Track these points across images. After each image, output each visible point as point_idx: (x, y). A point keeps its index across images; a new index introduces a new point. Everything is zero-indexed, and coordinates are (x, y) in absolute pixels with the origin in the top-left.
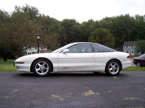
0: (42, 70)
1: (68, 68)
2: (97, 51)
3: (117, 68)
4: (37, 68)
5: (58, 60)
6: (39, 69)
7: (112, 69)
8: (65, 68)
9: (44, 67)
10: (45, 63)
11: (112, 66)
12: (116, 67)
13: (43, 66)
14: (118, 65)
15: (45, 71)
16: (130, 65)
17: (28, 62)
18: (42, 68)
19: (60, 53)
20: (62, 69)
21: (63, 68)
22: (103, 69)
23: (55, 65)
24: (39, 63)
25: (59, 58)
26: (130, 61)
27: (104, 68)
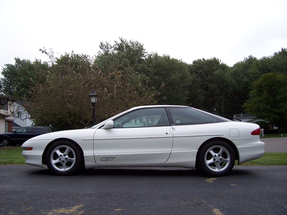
0: (63, 161)
1: (112, 158)
2: (178, 122)
3: (226, 157)
4: (55, 159)
5: (94, 143)
6: (57, 161)
7: (214, 160)
8: (107, 158)
9: (67, 157)
10: (68, 148)
11: (213, 153)
12: (224, 155)
13: (65, 155)
14: (228, 153)
15: (69, 164)
16: (262, 151)
17: (38, 148)
18: (63, 158)
19: (100, 128)
20: (102, 160)
21: (104, 159)
22: (191, 160)
23: (87, 153)
24: (57, 149)
25: (95, 138)
26: (260, 143)
27: (194, 159)
